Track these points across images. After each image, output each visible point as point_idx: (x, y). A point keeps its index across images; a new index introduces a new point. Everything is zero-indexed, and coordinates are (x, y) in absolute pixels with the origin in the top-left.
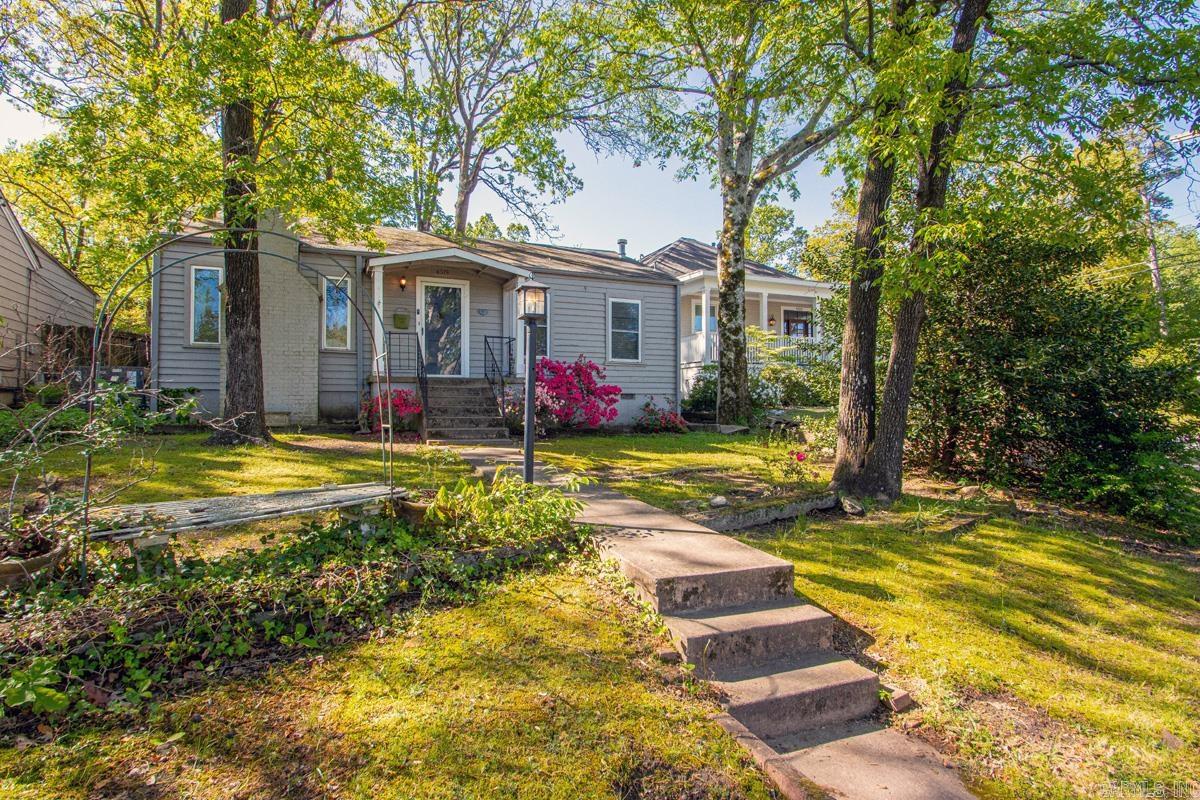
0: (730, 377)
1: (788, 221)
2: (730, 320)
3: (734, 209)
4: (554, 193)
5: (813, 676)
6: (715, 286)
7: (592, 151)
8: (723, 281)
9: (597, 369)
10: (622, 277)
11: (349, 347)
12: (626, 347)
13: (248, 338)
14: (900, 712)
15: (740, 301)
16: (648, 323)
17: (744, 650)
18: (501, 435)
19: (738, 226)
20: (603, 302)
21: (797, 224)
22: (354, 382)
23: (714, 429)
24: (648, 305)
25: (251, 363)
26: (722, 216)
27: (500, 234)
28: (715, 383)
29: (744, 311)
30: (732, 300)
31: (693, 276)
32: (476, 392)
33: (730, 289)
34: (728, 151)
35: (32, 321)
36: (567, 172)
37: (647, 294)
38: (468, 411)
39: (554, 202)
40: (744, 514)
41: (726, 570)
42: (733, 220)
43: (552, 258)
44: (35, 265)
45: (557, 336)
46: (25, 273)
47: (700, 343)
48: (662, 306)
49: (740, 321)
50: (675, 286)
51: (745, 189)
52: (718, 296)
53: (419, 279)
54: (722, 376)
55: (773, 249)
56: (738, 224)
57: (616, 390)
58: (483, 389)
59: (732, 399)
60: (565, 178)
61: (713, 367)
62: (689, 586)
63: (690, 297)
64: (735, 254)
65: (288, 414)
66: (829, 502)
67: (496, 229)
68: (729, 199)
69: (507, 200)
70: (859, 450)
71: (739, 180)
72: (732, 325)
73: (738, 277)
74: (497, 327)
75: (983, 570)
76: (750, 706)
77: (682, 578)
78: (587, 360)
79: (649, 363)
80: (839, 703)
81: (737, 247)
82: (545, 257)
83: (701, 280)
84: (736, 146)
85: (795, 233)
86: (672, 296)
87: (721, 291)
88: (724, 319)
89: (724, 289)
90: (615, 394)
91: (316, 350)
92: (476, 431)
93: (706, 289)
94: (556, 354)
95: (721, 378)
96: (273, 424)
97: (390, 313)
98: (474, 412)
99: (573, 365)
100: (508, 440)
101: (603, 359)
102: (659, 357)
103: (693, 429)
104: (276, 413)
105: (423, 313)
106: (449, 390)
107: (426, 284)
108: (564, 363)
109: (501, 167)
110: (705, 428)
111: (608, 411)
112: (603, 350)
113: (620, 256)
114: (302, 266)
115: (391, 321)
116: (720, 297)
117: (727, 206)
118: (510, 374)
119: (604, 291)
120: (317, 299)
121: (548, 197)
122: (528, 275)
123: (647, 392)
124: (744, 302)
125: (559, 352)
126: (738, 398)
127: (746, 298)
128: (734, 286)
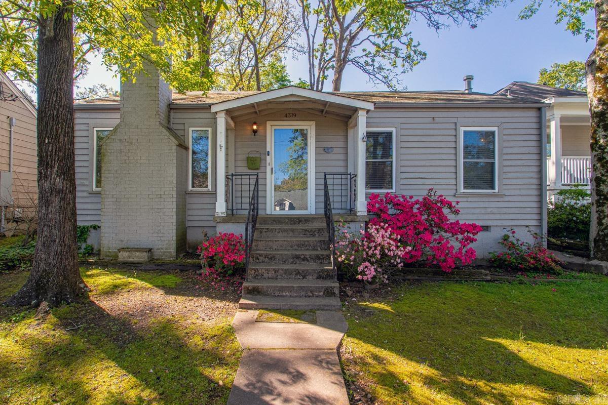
4: (404, 65)
7: (433, 29)
8: (600, 100)
9: (450, 205)
10: (475, 104)
11: (210, 188)
16: (506, 151)
20: (453, 132)
24: (506, 132)
36: (413, 49)
37: (503, 120)
38: (297, 257)
39: (404, 72)
43: (398, 97)
45: (403, 169)
48: (523, 132)
50: (539, 109)
53: (269, 124)
54: (599, 204)
60: (412, 53)
65: (150, 250)
69: (369, 74)
74: (342, 163)
78: (438, 195)
79: (506, 192)
86: (535, 120)
87: (596, 110)
88: (602, 141)
89: (600, 107)
90: (474, 234)
91: (174, 193)
92: (301, 288)
93: (555, 116)
94: (402, 187)
95: (598, 207)
96: (136, 260)
97: (244, 157)
98: (304, 259)
99: (421, 200)
100: (335, 302)
101: (455, 191)
102: (519, 187)
103: (567, 267)
104: (137, 250)
105: (272, 153)
106: (284, 231)
107: (276, 127)
108: (411, 197)
109: (366, 55)
110: (582, 268)
111: (464, 251)
112: (454, 181)
113: (467, 92)
114: (172, 120)
115: (245, 163)
116: (593, 117)
117: (602, 16)
118: (352, 211)
119: (455, 120)
120: (175, 147)
121: (399, 69)
122: (371, 107)
123: (506, 223)
125: (407, 185)
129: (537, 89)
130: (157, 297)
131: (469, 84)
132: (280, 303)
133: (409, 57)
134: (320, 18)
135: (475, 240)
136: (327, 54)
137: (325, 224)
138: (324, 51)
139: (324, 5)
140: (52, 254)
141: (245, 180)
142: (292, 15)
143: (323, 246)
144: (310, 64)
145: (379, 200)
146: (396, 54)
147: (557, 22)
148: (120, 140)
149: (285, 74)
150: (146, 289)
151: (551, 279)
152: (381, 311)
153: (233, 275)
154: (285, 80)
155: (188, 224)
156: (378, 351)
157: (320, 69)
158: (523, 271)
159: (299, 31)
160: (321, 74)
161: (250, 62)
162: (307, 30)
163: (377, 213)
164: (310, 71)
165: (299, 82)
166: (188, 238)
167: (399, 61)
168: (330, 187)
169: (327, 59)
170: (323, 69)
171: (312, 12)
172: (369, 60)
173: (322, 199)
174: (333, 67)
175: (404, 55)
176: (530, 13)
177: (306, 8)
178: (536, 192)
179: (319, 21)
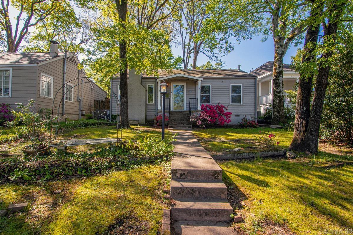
0: (277, 108)
2: (277, 89)
3: (278, 49)
4: (224, 52)
5: (209, 205)
8: (274, 75)
9: (225, 108)
10: (235, 77)
11: (153, 103)
12: (237, 100)
13: (124, 102)
14: (236, 222)
15: (281, 82)
16: (244, 92)
17: (191, 193)
18: (190, 127)
19: (280, 56)
20: (229, 86)
22: (155, 112)
23: (269, 127)
24: (244, 86)
25: (125, 108)
26: (274, 53)
27: (213, 67)
29: (283, 85)
30: (277, 81)
31: (267, 74)
32: (185, 115)
33: (277, 78)
35: (92, 100)
36: (228, 45)
37: (244, 82)
38: (182, 120)
39: (224, 55)
40: (237, 154)
41: (197, 169)
42: (278, 53)
43: (213, 73)
44: (92, 87)
46: (90, 89)
49: (281, 89)
50: (255, 79)
53: (172, 83)
54: (274, 108)
57: (230, 114)
58: (188, 114)
59: (277, 116)
60: (228, 47)
62: (183, 172)
64: (279, 65)
65: (138, 121)
66: (282, 153)
67: (211, 65)
68: (277, 46)
69: (209, 57)
70: (301, 135)
71: (281, 39)
72: (278, 90)
73: (280, 73)
74: (194, 95)
75: (325, 182)
76: (180, 209)
77: (180, 170)
78: (221, 104)
79: (244, 104)
80: (215, 215)
81: (279, 63)
82: (211, 73)
83: (271, 75)
87: (274, 78)
88: (275, 88)
92: (183, 126)
99: (216, 106)
101: (228, 104)
102: (249, 103)
105: (173, 92)
106: (177, 114)
108: (214, 105)
110: (265, 126)
111: (227, 120)
112: (228, 101)
113: (238, 70)
114: (143, 82)
117: (276, 49)
118: (197, 109)
119: (229, 82)
120: (144, 90)
122: (202, 79)
123: (244, 114)
124: (283, 82)
125: (213, 102)
126: (280, 116)
127: (284, 80)
128: (278, 76)
131: (239, 68)
133: (226, 49)
135: (231, 117)
136: (191, 47)
138: (189, 45)
139: (190, 26)
143: (188, 117)
144: (183, 51)
145: (205, 106)
146: (221, 47)
155: (148, 114)
157: (188, 53)
158: (246, 127)
159: (178, 35)
160: (188, 55)
162: (182, 36)
163: (204, 109)
164: (183, 54)
165: (177, 57)
166: (147, 118)
167: (223, 51)
168: (190, 103)
169: (191, 49)
171: (184, 28)
172: (209, 49)
173: (188, 106)
174: (193, 52)
175: (224, 48)
176: (265, 40)
177: (181, 26)
178: (254, 104)
179: (187, 33)
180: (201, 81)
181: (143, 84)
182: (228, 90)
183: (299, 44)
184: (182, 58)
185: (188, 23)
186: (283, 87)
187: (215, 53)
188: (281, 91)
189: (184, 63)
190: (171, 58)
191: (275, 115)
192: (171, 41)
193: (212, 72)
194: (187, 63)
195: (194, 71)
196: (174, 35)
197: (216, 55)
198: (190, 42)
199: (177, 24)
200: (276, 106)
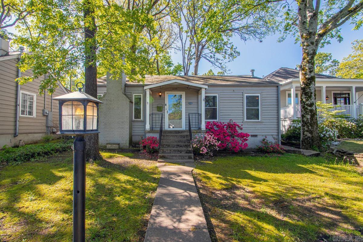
0: (308, 127)
1: (329, 58)
2: (307, 100)
3: (308, 48)
4: (229, 58)
6: (299, 85)
7: (243, 41)
8: (303, 82)
9: (239, 127)
10: (250, 85)
11: (142, 119)
12: (253, 114)
15: (313, 91)
16: (264, 104)
19: (310, 56)
20: (242, 96)
21: (333, 59)
22: (142, 132)
24: (263, 96)
26: (302, 52)
28: (299, 129)
29: (315, 95)
30: (308, 91)
31: (286, 82)
32: (184, 137)
33: (307, 85)
34: (304, 22)
36: (234, 50)
37: (263, 91)
38: (178, 145)
39: (229, 62)
42: (308, 53)
43: (221, 80)
47: (291, 110)
49: (313, 100)
50: (278, 86)
51: (315, 38)
52: (300, 89)
53: (166, 92)
54: (303, 126)
55: (322, 69)
56: (310, 55)
57: (247, 135)
58: (187, 136)
59: (309, 137)
60: (233, 52)
61: (298, 121)
63: (285, 91)
64: (310, 69)
65: (119, 144)
68: (305, 44)
69: (212, 63)
71: (310, 34)
72: (309, 102)
73: (312, 80)
74: (196, 109)
78: (234, 122)
79: (263, 121)
81: (310, 65)
82: (219, 80)
83: (291, 83)
84: (308, 19)
85: (332, 62)
86: (276, 91)
87: (302, 87)
88: (304, 99)
89: (303, 85)
90: (247, 137)
91: (128, 121)
92: (180, 156)
93: (293, 86)
94: (221, 119)
95: (303, 127)
96: (113, 148)
97: (156, 106)
98: (181, 146)
99: (227, 124)
100: (192, 160)
101: (242, 121)
102: (269, 119)
103: (288, 151)
104: (114, 144)
105: (168, 105)
106: (173, 136)
107: (169, 94)
108: (223, 123)
109: (211, 53)
110: (294, 152)
111: (243, 144)
112: (242, 116)
113: (252, 76)
114: (126, 91)
115: (156, 109)
116: (301, 90)
117: (304, 47)
118: (200, 128)
119: (242, 91)
120: (129, 103)
121: (227, 60)
122: (207, 87)
123: (263, 134)
124: (315, 91)
125: (222, 118)
126: (312, 137)
127: (316, 89)
128: (309, 84)
129: (292, 71)
130: (127, 159)
131: (253, 73)
132: (172, 161)
133: (231, 54)
134: (188, 35)
135: (248, 140)
136: (192, 52)
137: (189, 134)
138: (190, 51)
139: (190, 29)
140: (92, 143)
141: (157, 116)
142: (174, 32)
143: (188, 142)
144: (183, 57)
145: (210, 124)
146: (225, 53)
147: (295, 43)
148: (106, 100)
149: (171, 60)
150: (122, 157)
151: (279, 155)
152: (208, 163)
153: (153, 153)
154: (171, 64)
155: (133, 134)
156: (204, 172)
157: (188, 60)
158: (268, 153)
159: (177, 40)
160: (189, 62)
161: (153, 54)
162: (182, 40)
163: (210, 129)
164: (183, 60)
165: (177, 64)
166: (133, 140)
167: (227, 56)
168: (191, 119)
169: (192, 54)
170: (190, 59)
171: (184, 31)
172: (212, 55)
173: (188, 124)
174: (194, 58)
175: (229, 53)
176: (282, 40)
177: (181, 29)
178: (276, 121)
179: (188, 36)
180: (206, 89)
181: (126, 93)
182: (242, 101)
183: (326, 44)
184: (182, 65)
185: (188, 25)
186: (315, 99)
187: (219, 60)
188: (313, 104)
189: (185, 71)
190: (171, 65)
191: (306, 135)
192: (170, 47)
193: (219, 78)
194: (188, 71)
195: (195, 77)
196: (173, 40)
197: (220, 61)
198: (190, 47)
199: (177, 28)
200: (306, 124)
